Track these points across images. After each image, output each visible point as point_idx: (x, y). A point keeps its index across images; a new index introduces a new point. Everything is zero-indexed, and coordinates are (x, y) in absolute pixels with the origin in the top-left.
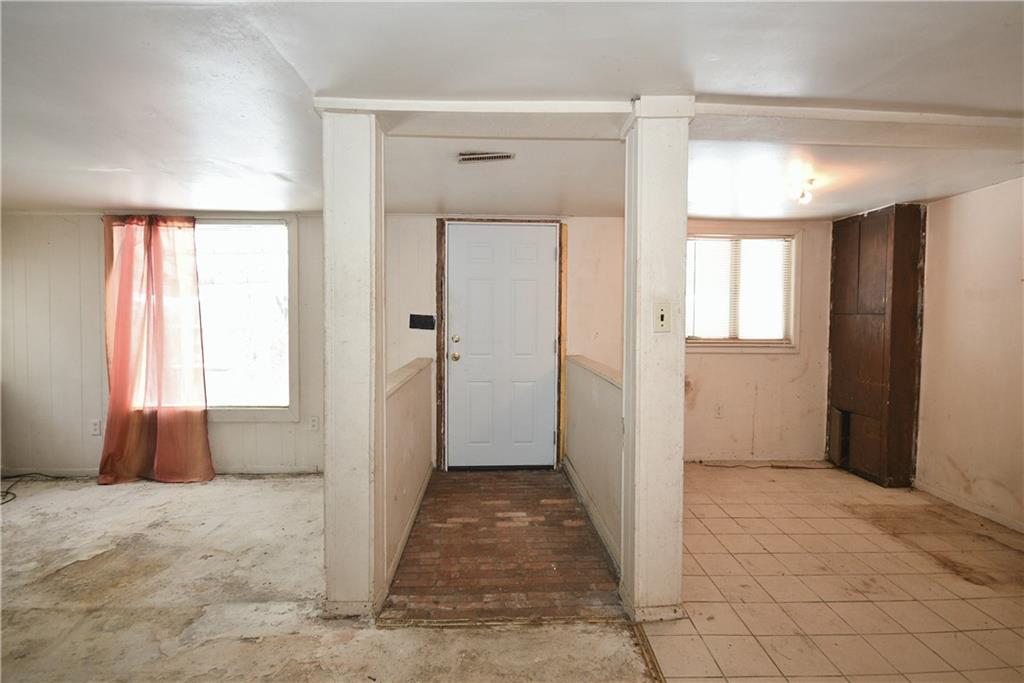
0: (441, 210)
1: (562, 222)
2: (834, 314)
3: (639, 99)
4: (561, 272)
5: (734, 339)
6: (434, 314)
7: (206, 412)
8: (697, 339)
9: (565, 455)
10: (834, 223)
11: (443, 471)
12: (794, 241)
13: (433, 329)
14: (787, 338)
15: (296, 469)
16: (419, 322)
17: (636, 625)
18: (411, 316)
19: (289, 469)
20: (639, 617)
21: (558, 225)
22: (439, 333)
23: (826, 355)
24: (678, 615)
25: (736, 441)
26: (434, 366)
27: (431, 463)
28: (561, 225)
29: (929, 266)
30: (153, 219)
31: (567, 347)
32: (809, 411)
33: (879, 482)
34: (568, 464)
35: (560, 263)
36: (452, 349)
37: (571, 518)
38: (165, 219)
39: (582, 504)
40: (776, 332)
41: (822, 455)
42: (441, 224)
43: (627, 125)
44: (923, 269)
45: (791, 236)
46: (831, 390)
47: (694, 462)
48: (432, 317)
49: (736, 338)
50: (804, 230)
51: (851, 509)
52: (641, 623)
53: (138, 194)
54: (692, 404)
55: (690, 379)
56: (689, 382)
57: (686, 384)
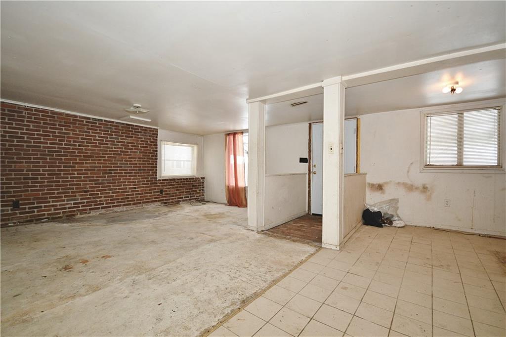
0: (310, 120)
1: (358, 117)
4: (357, 138)
5: (460, 165)
6: (308, 157)
7: (245, 188)
11: (310, 214)
13: (307, 162)
16: (303, 160)
18: (300, 158)
20: (323, 246)
22: (309, 164)
26: (307, 176)
27: (306, 211)
30: (234, 134)
31: (360, 169)
35: (357, 135)
36: (313, 169)
38: (237, 133)
42: (310, 125)
45: (499, 107)
47: (430, 228)
52: (323, 248)
53: (232, 127)
54: (429, 199)
55: (427, 186)
56: (427, 187)
57: (425, 188)
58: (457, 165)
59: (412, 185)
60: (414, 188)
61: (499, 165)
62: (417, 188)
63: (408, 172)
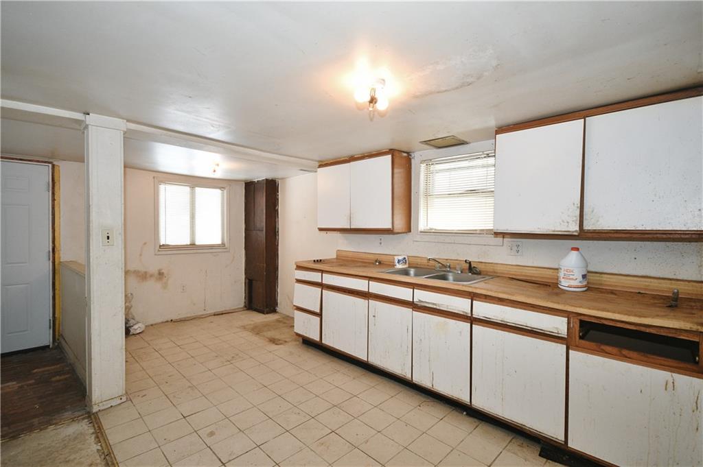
1: (55, 163)
2: (246, 230)
3: (89, 114)
4: (54, 200)
5: (193, 245)
8: (168, 245)
9: (62, 336)
10: (246, 183)
12: (225, 191)
14: (223, 244)
17: (93, 414)
20: (95, 409)
21: (50, 165)
23: (243, 252)
24: (123, 401)
25: (194, 304)
28: (53, 166)
29: (280, 208)
31: (61, 255)
32: (235, 282)
33: (262, 312)
34: (63, 342)
35: (53, 194)
37: (58, 375)
39: (70, 364)
40: (217, 240)
41: (242, 305)
43: (83, 126)
44: (278, 210)
45: (224, 188)
46: (245, 270)
47: (167, 321)
49: (194, 244)
50: (230, 185)
51: (244, 328)
52: (97, 413)
54: (165, 286)
55: (163, 271)
56: (163, 273)
57: (161, 274)
58: (191, 245)
59: (146, 273)
60: (148, 276)
61: (222, 244)
62: (151, 276)
63: (141, 255)
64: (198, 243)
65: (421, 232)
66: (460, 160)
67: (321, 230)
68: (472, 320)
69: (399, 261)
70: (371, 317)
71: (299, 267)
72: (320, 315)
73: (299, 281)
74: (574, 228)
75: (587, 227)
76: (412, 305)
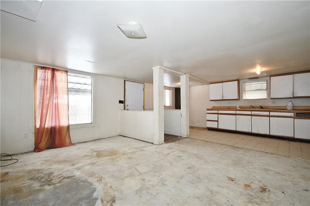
0: (125, 78)
4: (144, 93)
10: (175, 88)
12: (171, 91)
14: (170, 106)
15: (94, 139)
16: (121, 102)
18: (119, 101)
19: (92, 139)
22: (124, 104)
28: (144, 84)
30: (54, 70)
31: (145, 107)
35: (144, 91)
36: (127, 107)
38: (57, 70)
42: (125, 81)
45: (171, 90)
48: (123, 101)
64: (166, 105)
65: (244, 100)
66: (254, 82)
67: (210, 100)
68: (270, 116)
69: (239, 107)
70: (237, 120)
71: (208, 110)
72: (218, 121)
73: (208, 113)
74: (292, 96)
75: (294, 96)
76: (251, 115)
